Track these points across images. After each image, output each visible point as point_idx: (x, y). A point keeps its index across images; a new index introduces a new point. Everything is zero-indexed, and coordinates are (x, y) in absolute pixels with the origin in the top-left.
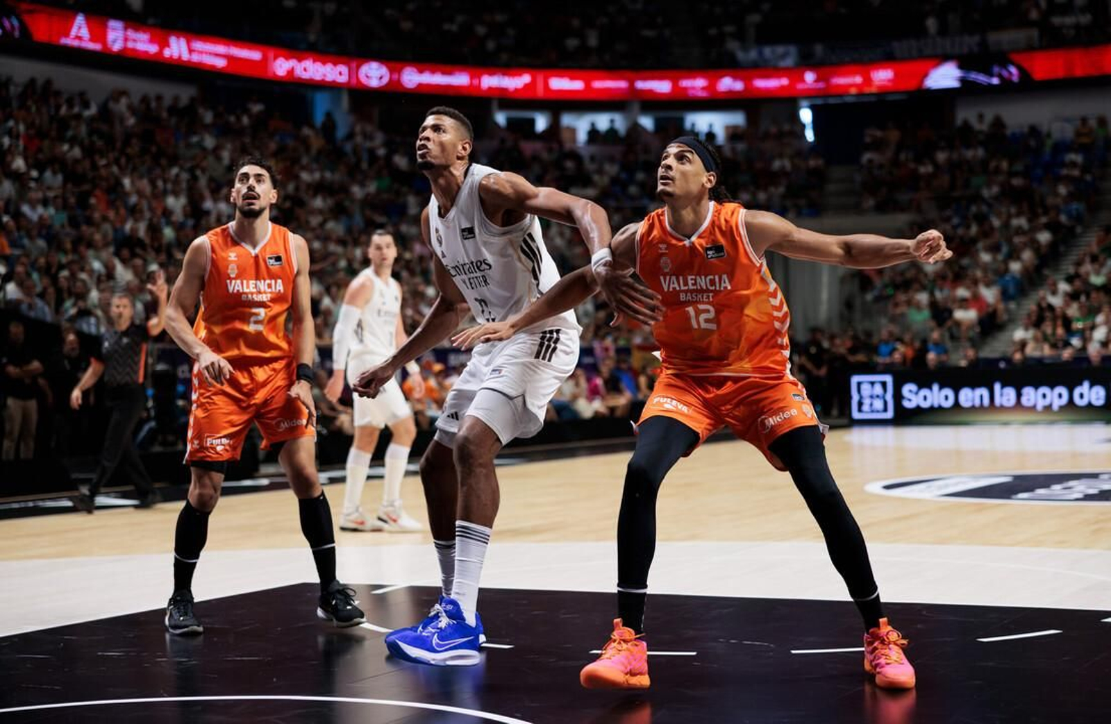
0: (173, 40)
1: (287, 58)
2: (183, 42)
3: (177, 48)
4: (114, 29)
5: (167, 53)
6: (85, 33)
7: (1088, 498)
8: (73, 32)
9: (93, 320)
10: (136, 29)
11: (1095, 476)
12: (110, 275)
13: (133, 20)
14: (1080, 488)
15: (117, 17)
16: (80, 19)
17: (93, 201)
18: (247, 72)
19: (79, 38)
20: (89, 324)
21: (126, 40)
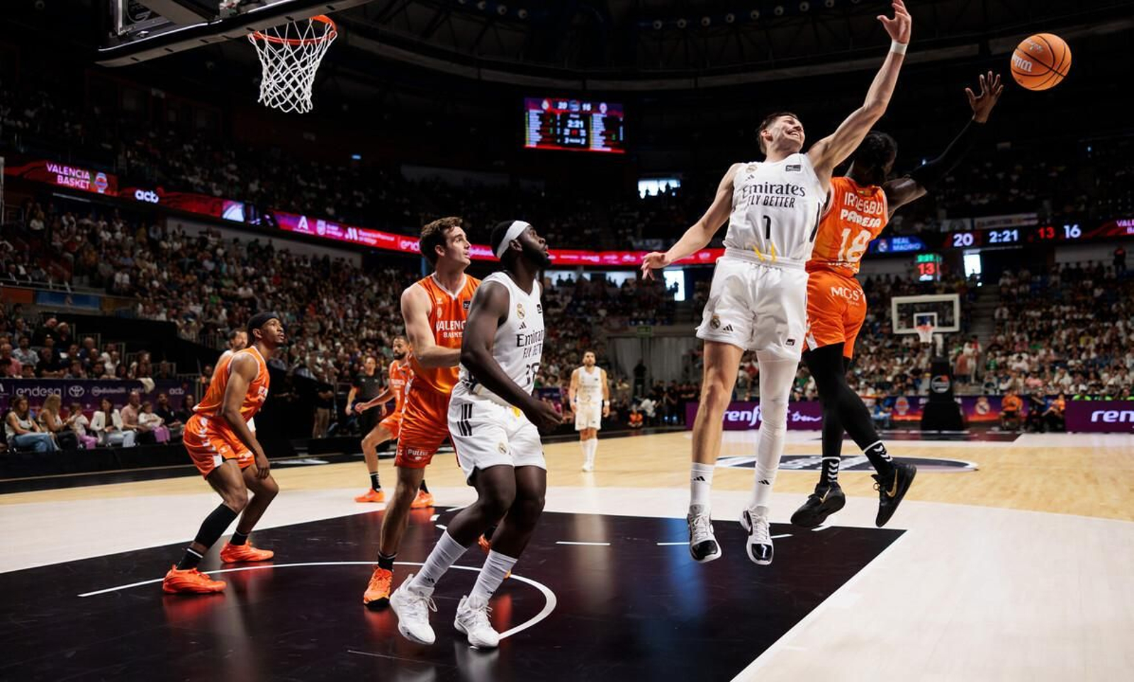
0: (350, 230)
1: (407, 240)
2: (355, 231)
3: (352, 234)
4: (320, 226)
5: (347, 236)
6: (306, 226)
7: (805, 468)
8: (300, 226)
9: (307, 370)
10: (331, 225)
11: (808, 457)
12: (316, 348)
13: (330, 220)
14: (801, 463)
15: (322, 219)
16: (303, 219)
17: (307, 310)
18: (386, 247)
19: (302, 228)
20: (305, 372)
21: (326, 229)
